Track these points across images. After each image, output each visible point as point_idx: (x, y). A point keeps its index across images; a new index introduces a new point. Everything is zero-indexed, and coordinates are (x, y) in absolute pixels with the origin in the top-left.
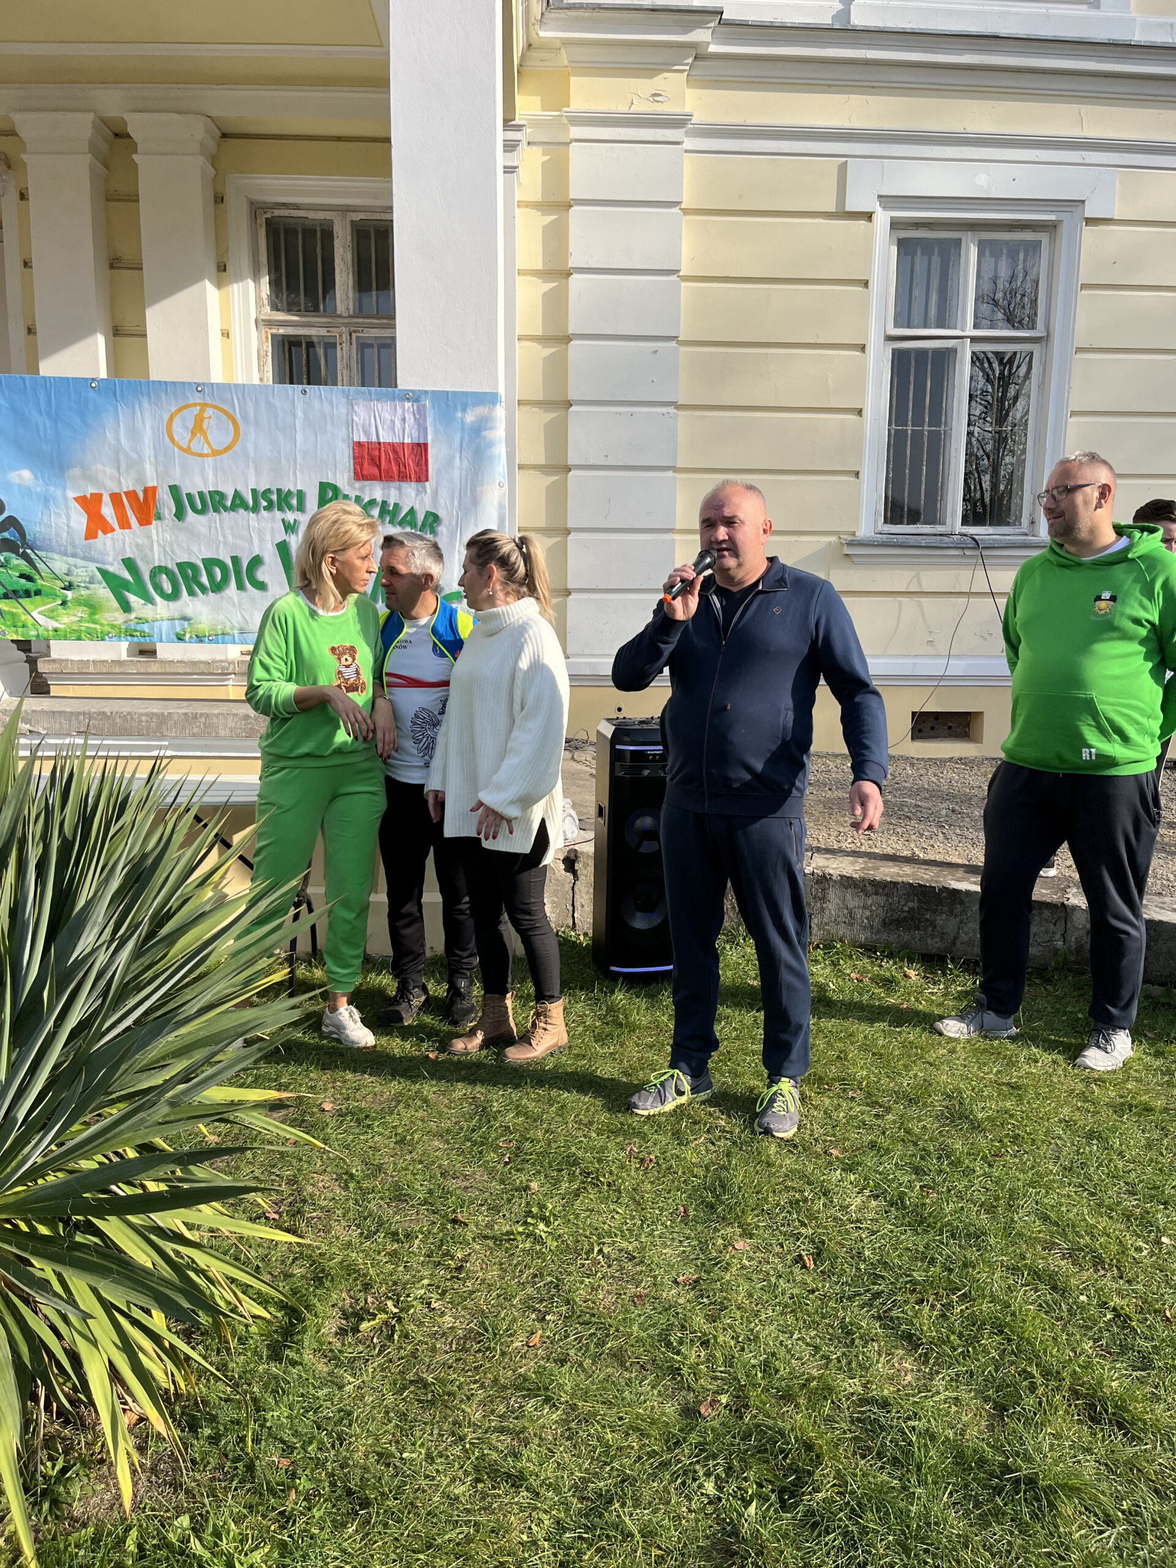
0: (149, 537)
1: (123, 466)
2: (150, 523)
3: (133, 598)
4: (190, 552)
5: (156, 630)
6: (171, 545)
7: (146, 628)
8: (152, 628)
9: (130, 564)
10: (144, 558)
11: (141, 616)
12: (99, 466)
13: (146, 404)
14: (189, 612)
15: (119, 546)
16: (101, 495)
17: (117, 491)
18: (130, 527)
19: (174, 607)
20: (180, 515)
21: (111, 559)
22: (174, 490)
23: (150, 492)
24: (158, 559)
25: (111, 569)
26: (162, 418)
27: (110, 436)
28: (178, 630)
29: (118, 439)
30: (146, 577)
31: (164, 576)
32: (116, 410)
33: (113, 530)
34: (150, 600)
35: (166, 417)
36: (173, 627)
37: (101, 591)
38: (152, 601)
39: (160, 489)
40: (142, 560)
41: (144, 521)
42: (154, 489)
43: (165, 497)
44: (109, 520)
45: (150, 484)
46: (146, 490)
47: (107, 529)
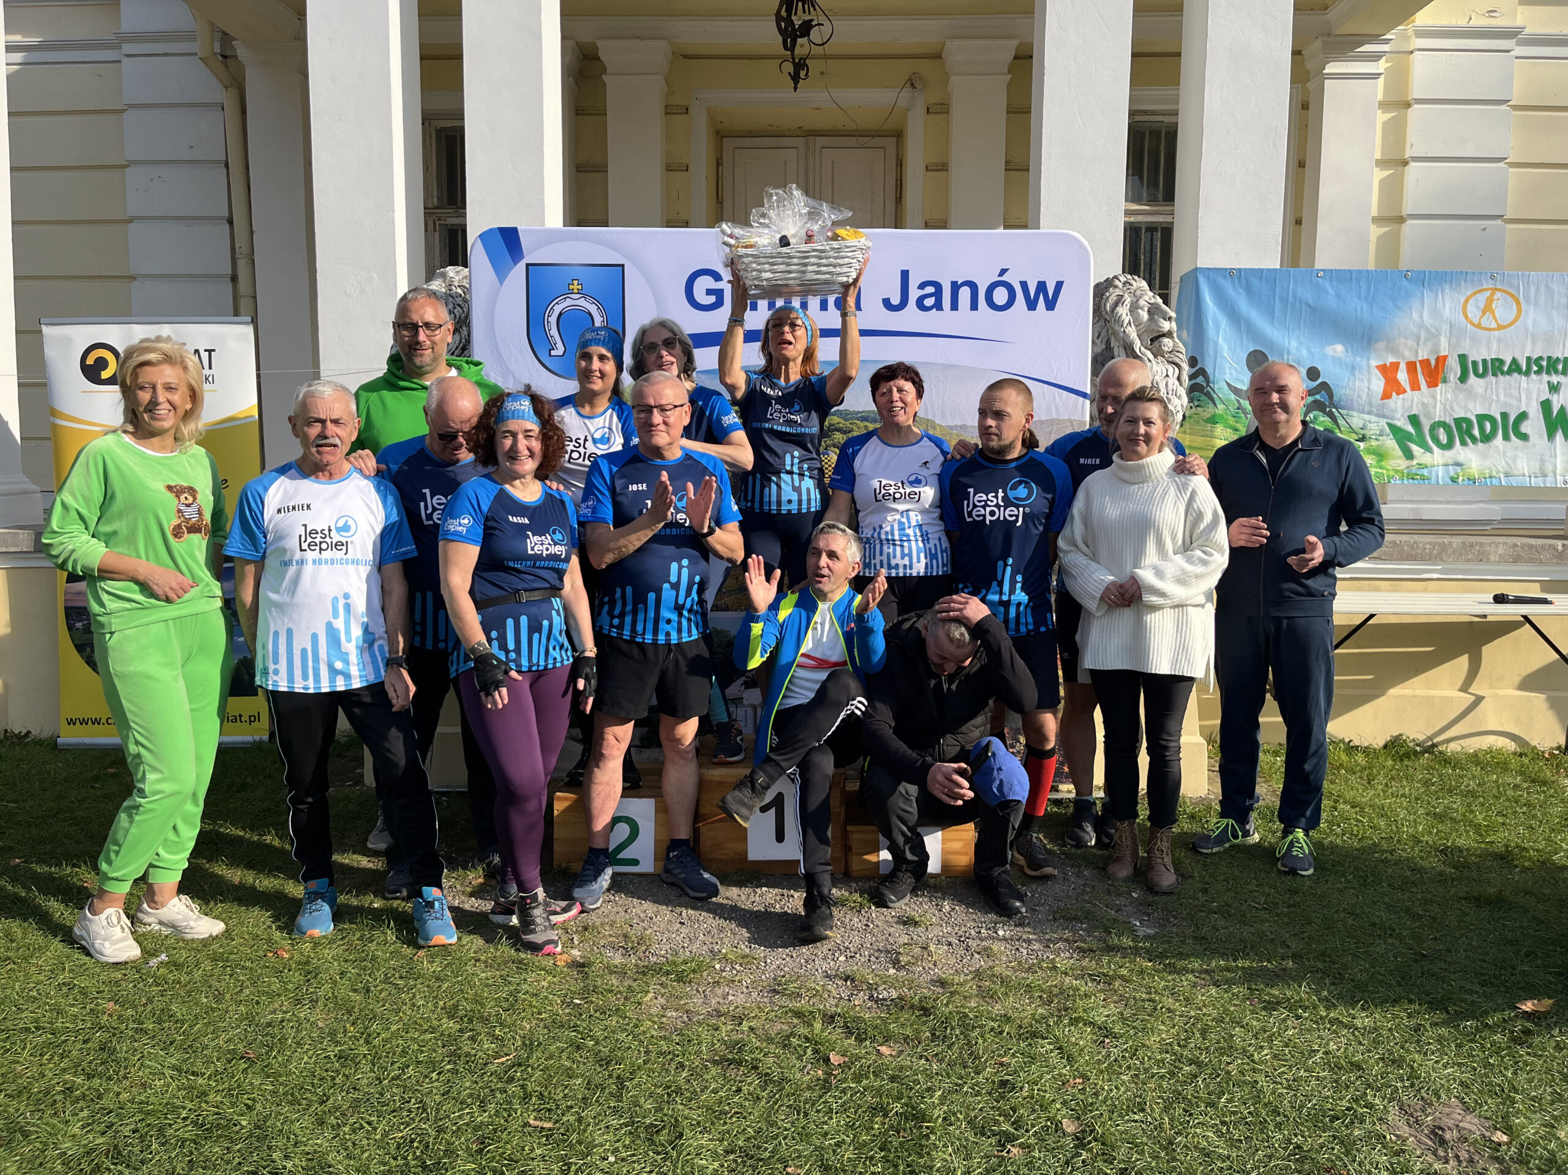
0: (1434, 397)
1: (1423, 338)
2: (1436, 385)
3: (1415, 448)
4: (1466, 409)
5: (1434, 474)
6: (1451, 404)
7: (1425, 472)
8: (1430, 472)
9: (1414, 420)
10: (1428, 415)
11: (1421, 462)
12: (1402, 340)
13: (1447, 290)
14: (1461, 459)
15: (1409, 403)
16: (1399, 363)
17: (1413, 359)
18: (1419, 389)
19: (1449, 455)
20: (1463, 378)
21: (1399, 415)
22: (1463, 358)
23: (1441, 360)
24: (1438, 415)
25: (1398, 423)
26: (1459, 300)
27: (1415, 316)
28: (1452, 473)
29: (1421, 318)
30: (1426, 430)
31: (1442, 430)
32: (1423, 295)
33: (1405, 391)
34: (1429, 450)
35: (1462, 300)
36: (1448, 471)
37: (1389, 441)
38: (1430, 450)
39: (1449, 358)
40: (1425, 416)
41: (1432, 384)
42: (1445, 357)
43: (1454, 365)
44: (1403, 383)
45: (1442, 354)
46: (1438, 359)
47: (1401, 391)
